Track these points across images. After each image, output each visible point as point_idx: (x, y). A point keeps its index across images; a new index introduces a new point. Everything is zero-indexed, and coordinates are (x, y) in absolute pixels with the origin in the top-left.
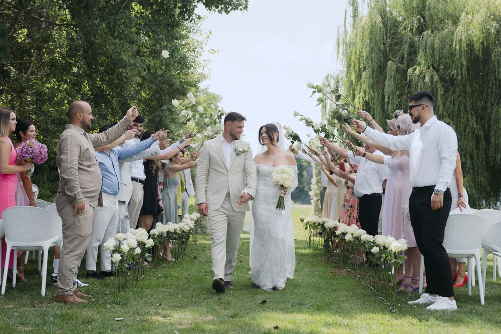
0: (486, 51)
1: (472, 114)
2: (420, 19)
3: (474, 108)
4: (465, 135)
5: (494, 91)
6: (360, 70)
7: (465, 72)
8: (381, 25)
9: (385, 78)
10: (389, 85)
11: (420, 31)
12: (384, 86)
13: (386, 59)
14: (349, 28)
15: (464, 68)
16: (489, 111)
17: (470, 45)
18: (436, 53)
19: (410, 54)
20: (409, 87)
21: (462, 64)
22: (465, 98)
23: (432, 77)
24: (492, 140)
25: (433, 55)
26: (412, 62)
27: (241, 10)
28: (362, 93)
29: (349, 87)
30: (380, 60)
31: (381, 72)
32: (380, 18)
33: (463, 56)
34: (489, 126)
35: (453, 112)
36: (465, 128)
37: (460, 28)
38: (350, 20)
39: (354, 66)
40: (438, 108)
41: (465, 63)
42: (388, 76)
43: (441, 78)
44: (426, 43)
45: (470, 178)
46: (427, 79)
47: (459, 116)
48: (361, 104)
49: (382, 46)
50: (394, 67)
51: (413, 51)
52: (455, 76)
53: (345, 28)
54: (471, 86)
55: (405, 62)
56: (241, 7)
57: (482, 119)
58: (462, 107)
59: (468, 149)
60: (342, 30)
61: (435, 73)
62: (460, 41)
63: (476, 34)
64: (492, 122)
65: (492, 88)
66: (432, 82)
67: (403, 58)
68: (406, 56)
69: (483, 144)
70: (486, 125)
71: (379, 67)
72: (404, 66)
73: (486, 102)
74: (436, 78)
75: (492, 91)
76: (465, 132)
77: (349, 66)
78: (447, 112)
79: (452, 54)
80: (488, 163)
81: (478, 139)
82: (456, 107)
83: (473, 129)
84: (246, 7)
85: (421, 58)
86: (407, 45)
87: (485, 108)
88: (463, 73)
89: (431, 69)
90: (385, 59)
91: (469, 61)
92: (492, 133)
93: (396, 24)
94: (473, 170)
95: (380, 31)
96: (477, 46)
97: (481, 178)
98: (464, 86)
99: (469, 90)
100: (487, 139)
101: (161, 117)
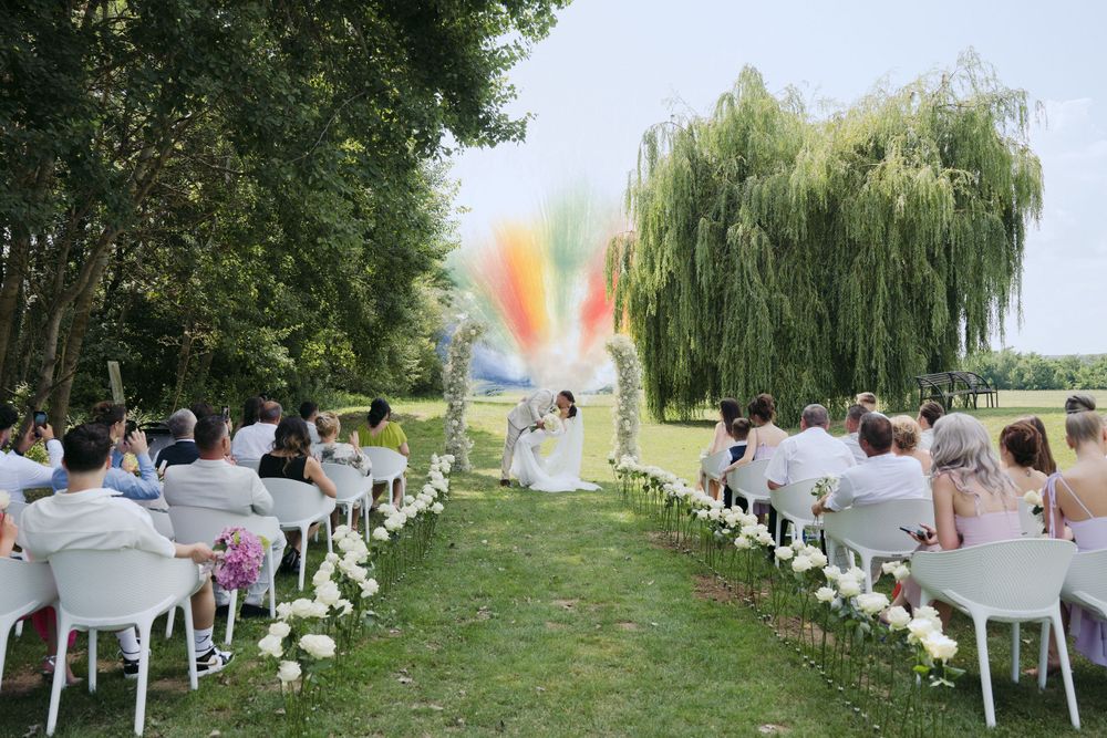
0: (833, 201)
1: (813, 287)
2: (741, 160)
3: (817, 279)
4: (804, 315)
5: (843, 254)
6: (660, 229)
7: (804, 231)
8: (689, 169)
9: (696, 241)
10: (702, 250)
11: (742, 178)
12: (694, 251)
13: (696, 216)
14: (645, 175)
15: (804, 224)
16: (836, 281)
17: (811, 193)
18: (764, 206)
19: (728, 208)
20: (728, 252)
21: (800, 220)
22: (804, 266)
23: (760, 239)
24: (841, 320)
25: (760, 209)
26: (731, 219)
27: (514, 140)
28: (664, 262)
29: (646, 254)
30: (687, 217)
31: (689, 233)
32: (687, 160)
33: (801, 210)
34: (837, 301)
35: (786, 284)
36: (804, 305)
37: (797, 171)
38: (645, 164)
39: (653, 225)
40: (769, 280)
41: (804, 218)
42: (700, 238)
43: (774, 241)
44: (751, 191)
45: (811, 372)
46: (754, 241)
47: (795, 290)
48: (664, 276)
49: (691, 198)
50: (707, 226)
51: (733, 204)
52: (791, 237)
53: (639, 173)
54: (812, 249)
55: (722, 219)
56: (515, 136)
57: (825, 292)
58: (800, 279)
59: (808, 333)
60: (635, 177)
61: (763, 233)
62: (798, 188)
63: (819, 178)
64: (841, 297)
65: (840, 252)
66: (760, 245)
67: (719, 213)
68: (722, 210)
69: (827, 325)
70: (833, 302)
71: (687, 226)
72: (720, 224)
73: (831, 271)
74: (765, 238)
75: (840, 256)
76: (803, 310)
77: (645, 225)
78: (780, 284)
79: (786, 206)
80: (834, 350)
81: (820, 320)
82: (792, 278)
83: (814, 308)
84: (522, 136)
85: (742, 212)
86: (724, 197)
87: (830, 279)
88: (802, 231)
89: (757, 226)
90: (694, 215)
91: (810, 215)
92: (841, 311)
93: (708, 168)
94: (815, 361)
95: (688, 177)
96: (821, 194)
97: (825, 372)
98: (802, 249)
99: (809, 254)
100: (834, 319)
101: (393, 301)
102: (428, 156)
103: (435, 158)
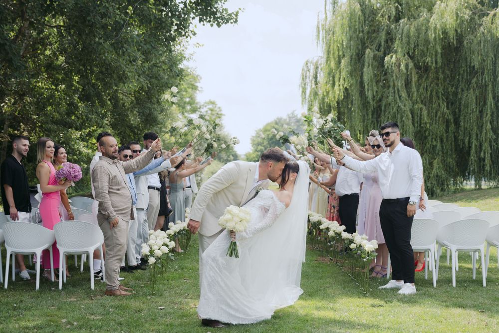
0: (460, 38)
1: (443, 100)
2: (397, 6)
3: (446, 94)
4: (436, 120)
5: (465, 77)
6: (339, 57)
7: (439, 60)
8: (360, 13)
9: (363, 65)
10: (368, 73)
11: (397, 19)
12: (362, 73)
13: (364, 47)
14: (330, 15)
15: (439, 56)
16: (459, 96)
17: (445, 33)
18: (412, 42)
19: (386, 41)
20: (386, 74)
21: (436, 52)
22: (437, 85)
23: (407, 66)
24: (462, 124)
25: (408, 43)
26: (388, 50)
27: (232, 23)
28: (342, 80)
29: (329, 74)
30: (358, 48)
31: (359, 60)
32: (359, 6)
33: (437, 44)
34: (460, 110)
35: (425, 98)
36: (436, 113)
37: (434, 16)
38: (330, 7)
39: (334, 53)
40: (413, 94)
41: (439, 51)
42: (366, 64)
43: (417, 66)
44: (403, 30)
45: (440, 160)
46: (403, 67)
47: (431, 101)
48: (342, 91)
49: (361, 34)
50: (372, 55)
51: (390, 39)
52: (430, 64)
53: (326, 14)
54: (443, 72)
55: (382, 50)
56: (232, 21)
57: (452, 104)
58: (434, 93)
59: (438, 132)
60: (323, 16)
61: (410, 61)
62: (435, 28)
63: (450, 22)
64: (462, 107)
65: (463, 75)
66: (407, 69)
67: (380, 45)
68: (383, 43)
69: (452, 127)
70: (457, 110)
71: (358, 55)
72: (381, 54)
73: (457, 88)
74: (411, 65)
75: (462, 78)
76: (436, 116)
77: (329, 52)
78: (420, 98)
79: (427, 41)
80: (457, 145)
81: (448, 122)
82: (429, 93)
83: (443, 114)
84: (236, 21)
85: (397, 45)
86: (384, 33)
87: (455, 94)
88: (438, 60)
89: (407, 56)
90: (362, 46)
91: (443, 48)
92: (462, 117)
93: (374, 13)
94: (443, 152)
95: (359, 19)
96: (452, 34)
97: (450, 160)
98: (437, 72)
99: (441, 76)
100: (457, 122)
102: (183, 36)
103: (187, 37)
